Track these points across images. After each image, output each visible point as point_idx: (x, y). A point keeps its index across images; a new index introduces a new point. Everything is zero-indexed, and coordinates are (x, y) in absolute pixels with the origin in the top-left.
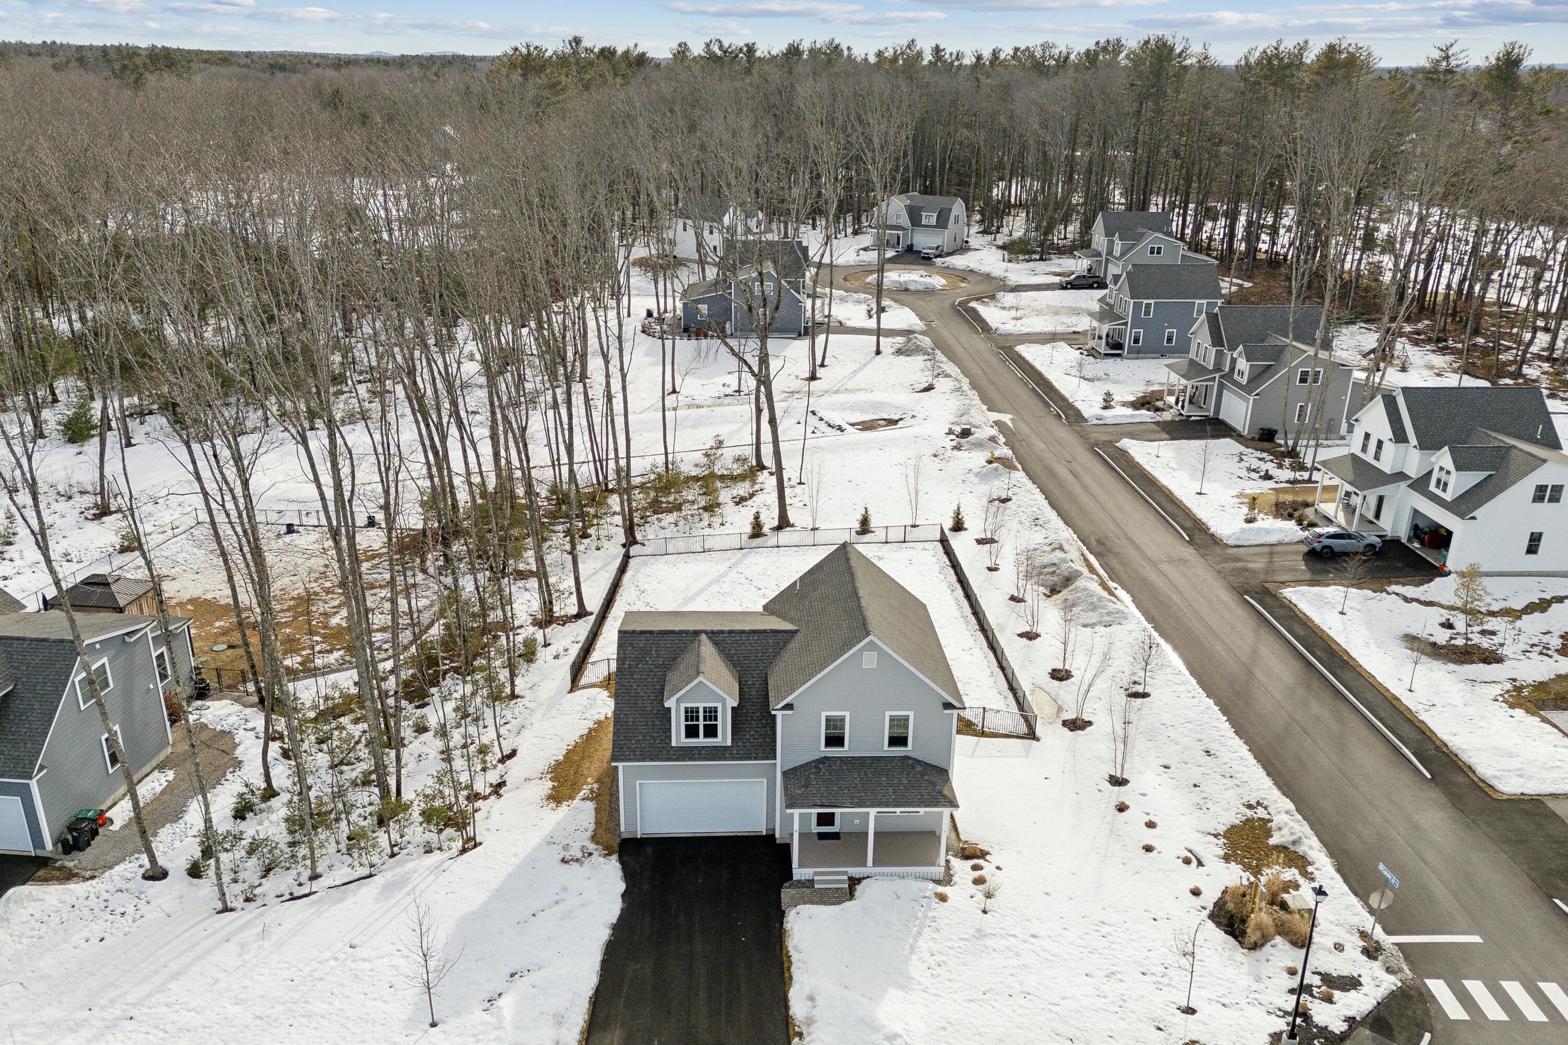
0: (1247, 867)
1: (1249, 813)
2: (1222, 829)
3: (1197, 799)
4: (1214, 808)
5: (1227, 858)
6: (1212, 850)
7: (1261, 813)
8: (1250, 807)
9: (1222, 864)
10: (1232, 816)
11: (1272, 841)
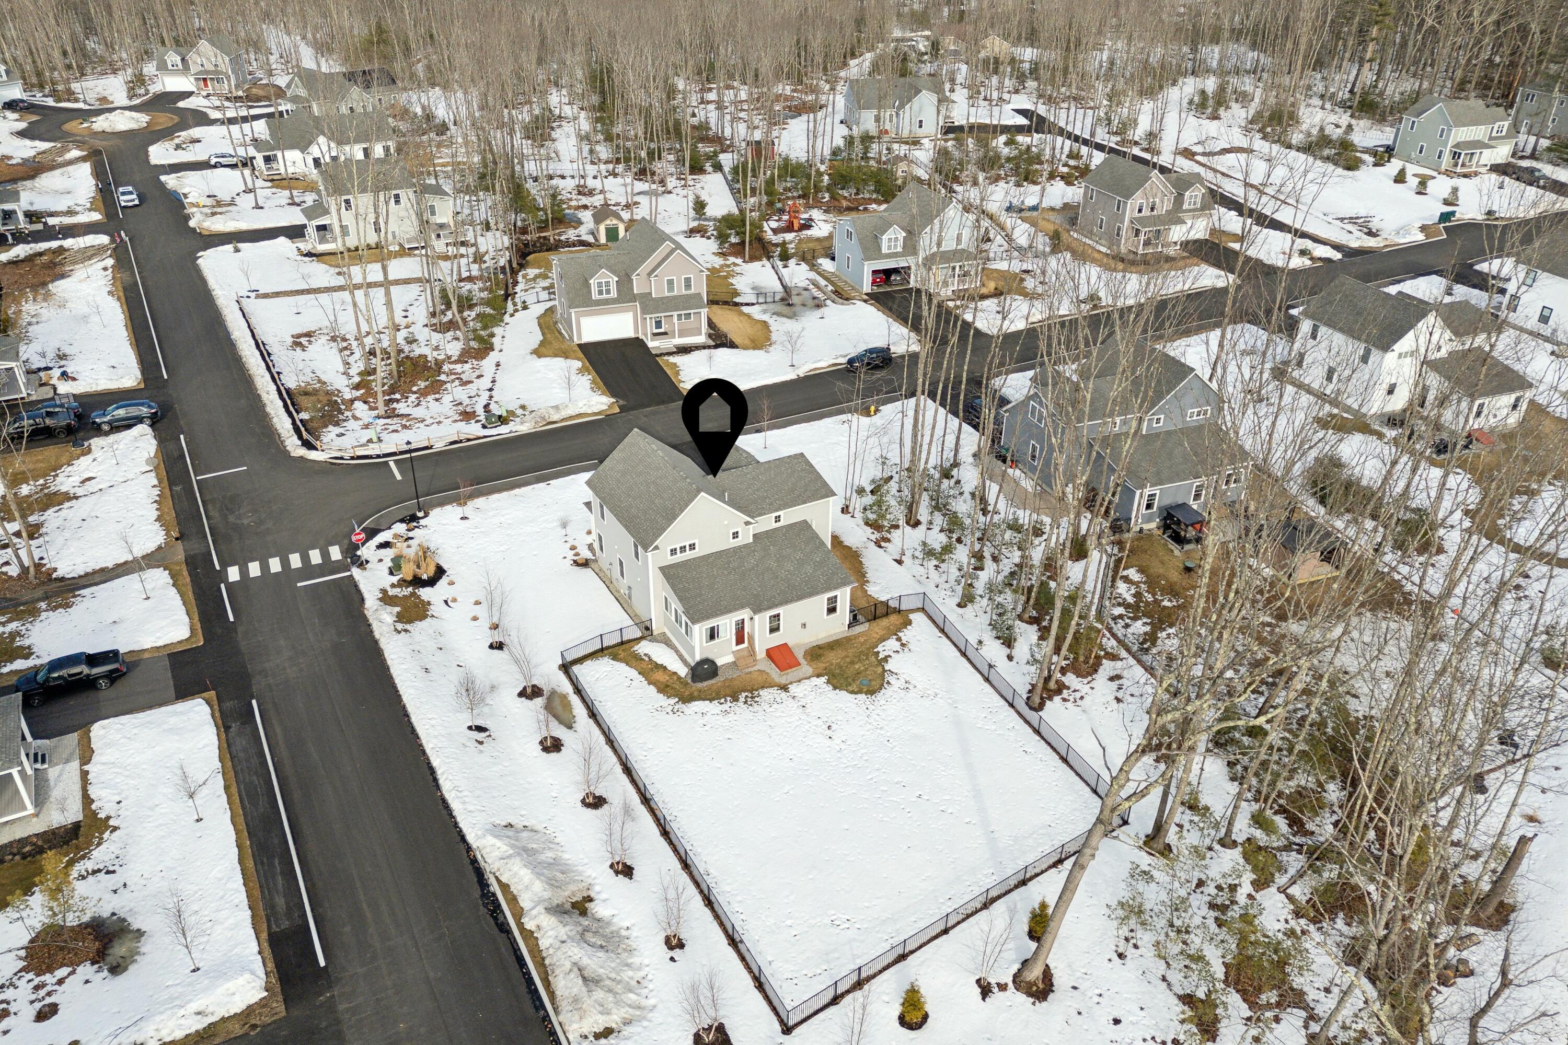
0: (419, 597)
1: (408, 627)
2: (429, 619)
3: (442, 639)
4: (431, 631)
5: (429, 603)
6: (437, 608)
7: (400, 626)
8: (406, 631)
9: (433, 601)
10: (418, 627)
11: (398, 609)
